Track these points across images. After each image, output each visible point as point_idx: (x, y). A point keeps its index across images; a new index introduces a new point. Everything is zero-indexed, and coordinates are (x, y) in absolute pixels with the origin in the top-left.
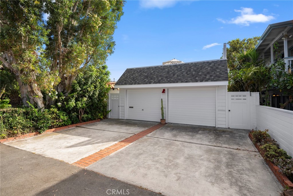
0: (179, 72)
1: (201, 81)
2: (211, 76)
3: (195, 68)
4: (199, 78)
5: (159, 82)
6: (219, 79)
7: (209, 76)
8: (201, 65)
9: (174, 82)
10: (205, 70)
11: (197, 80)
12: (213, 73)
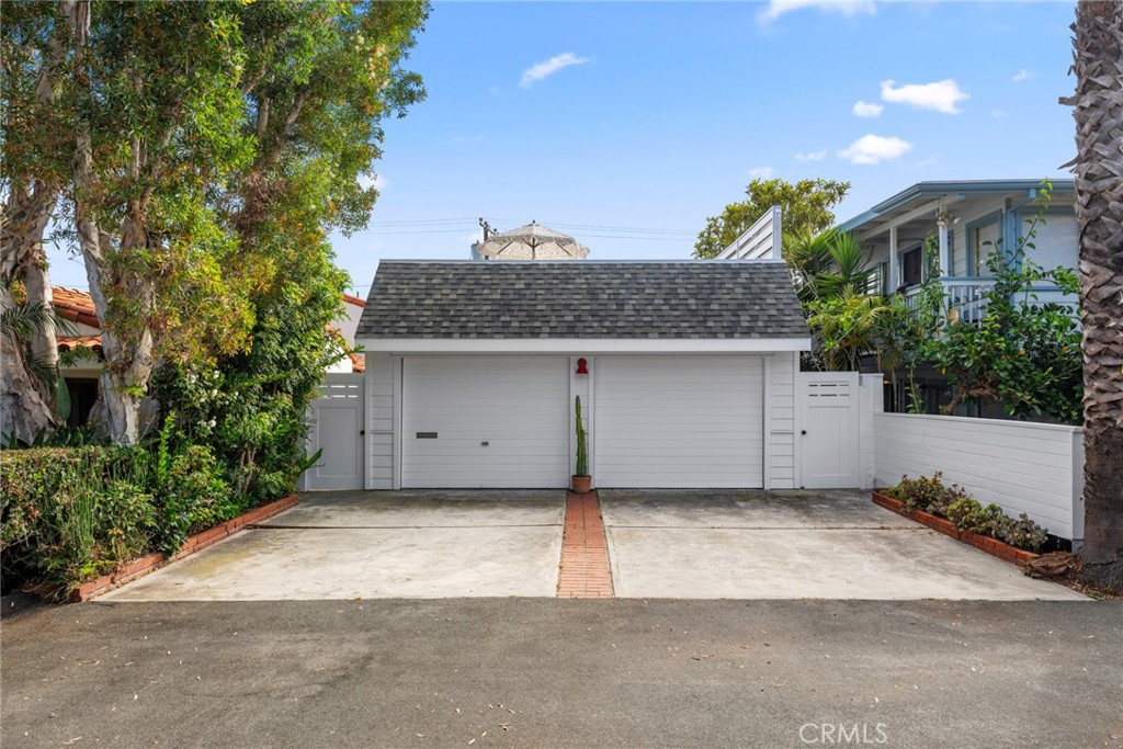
0: (636, 297)
1: (730, 335)
2: (754, 318)
3: (689, 286)
4: (718, 324)
5: (571, 331)
6: (784, 330)
7: (749, 319)
8: (707, 276)
9: (632, 335)
10: (728, 297)
11: (714, 330)
12: (757, 307)
